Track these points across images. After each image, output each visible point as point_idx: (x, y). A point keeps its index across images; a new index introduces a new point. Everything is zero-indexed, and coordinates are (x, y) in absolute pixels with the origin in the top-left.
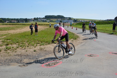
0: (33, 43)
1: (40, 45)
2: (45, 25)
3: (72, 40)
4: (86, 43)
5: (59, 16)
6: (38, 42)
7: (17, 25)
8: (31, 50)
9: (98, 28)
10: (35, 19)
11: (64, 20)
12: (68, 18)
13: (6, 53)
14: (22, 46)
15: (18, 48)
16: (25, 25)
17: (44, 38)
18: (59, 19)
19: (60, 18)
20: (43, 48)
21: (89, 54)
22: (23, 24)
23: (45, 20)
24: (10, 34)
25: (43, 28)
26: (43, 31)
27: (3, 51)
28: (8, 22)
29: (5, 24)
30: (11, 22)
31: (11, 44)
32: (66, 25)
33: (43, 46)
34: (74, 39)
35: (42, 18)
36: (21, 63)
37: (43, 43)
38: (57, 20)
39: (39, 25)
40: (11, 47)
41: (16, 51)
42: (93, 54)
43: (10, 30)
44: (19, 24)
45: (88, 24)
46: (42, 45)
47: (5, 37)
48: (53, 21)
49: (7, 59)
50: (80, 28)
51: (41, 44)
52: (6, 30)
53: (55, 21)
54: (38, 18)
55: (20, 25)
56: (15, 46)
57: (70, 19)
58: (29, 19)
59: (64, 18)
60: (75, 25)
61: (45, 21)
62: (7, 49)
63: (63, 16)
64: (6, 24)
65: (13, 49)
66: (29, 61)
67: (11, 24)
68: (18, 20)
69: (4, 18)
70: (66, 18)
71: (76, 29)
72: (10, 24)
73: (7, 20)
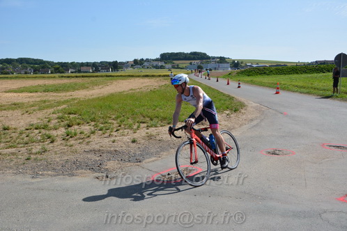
0: (130, 121)
1: (148, 126)
2: (160, 76)
3: (227, 112)
4: (262, 120)
5: (195, 53)
6: (142, 119)
7: (93, 77)
8: (126, 139)
9: (294, 84)
10: (135, 61)
11: (208, 62)
12: (218, 58)
13: (66, 145)
14: (104, 128)
15: (93, 133)
16: (113, 76)
17: (157, 109)
18: (196, 61)
19: (198, 59)
20: (154, 134)
21: (271, 148)
22: (107, 76)
23: (160, 64)
24: (77, 99)
25: (156, 84)
26: (154, 92)
27: (59, 141)
28: (73, 70)
29: (65, 77)
30: (79, 71)
31: (79, 124)
32: (213, 76)
33: (153, 129)
34: (231, 110)
35: (153, 60)
36: (100, 170)
37: (155, 120)
38: (191, 63)
39: (147, 76)
40: (78, 131)
41: (89, 142)
42: (280, 148)
43: (78, 89)
44: (97, 76)
45: (267, 72)
46: (151, 126)
47: (64, 106)
48: (181, 66)
49: (67, 161)
50: (247, 82)
51: (150, 123)
52: (68, 91)
53: (184, 66)
54: (145, 59)
55: (100, 78)
56: (86, 128)
57: (222, 60)
58: (121, 63)
59: (208, 58)
60: (235, 76)
61: (162, 67)
62: (68, 135)
63: (205, 54)
64: (68, 77)
65: (82, 136)
66: (119, 166)
67: (80, 77)
68: (97, 67)
69: (65, 63)
70: (214, 58)
71: (237, 85)
72: (76, 77)
73: (71, 66)
